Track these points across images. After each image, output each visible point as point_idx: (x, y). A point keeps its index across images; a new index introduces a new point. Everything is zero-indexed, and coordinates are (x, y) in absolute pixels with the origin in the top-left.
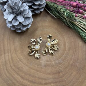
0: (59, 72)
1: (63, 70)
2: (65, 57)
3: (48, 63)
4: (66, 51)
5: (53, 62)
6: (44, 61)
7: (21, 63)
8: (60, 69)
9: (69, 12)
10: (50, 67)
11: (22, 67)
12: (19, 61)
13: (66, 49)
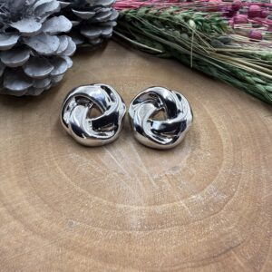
0: (227, 250)
1: (240, 239)
2: (231, 176)
3: (159, 209)
4: (225, 153)
5: (182, 203)
6: (139, 204)
7: (14, 224)
8: (226, 234)
9: (204, 16)
10: (175, 230)
11: (17, 250)
12: (7, 217)
13: (225, 147)
